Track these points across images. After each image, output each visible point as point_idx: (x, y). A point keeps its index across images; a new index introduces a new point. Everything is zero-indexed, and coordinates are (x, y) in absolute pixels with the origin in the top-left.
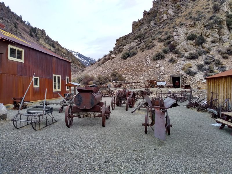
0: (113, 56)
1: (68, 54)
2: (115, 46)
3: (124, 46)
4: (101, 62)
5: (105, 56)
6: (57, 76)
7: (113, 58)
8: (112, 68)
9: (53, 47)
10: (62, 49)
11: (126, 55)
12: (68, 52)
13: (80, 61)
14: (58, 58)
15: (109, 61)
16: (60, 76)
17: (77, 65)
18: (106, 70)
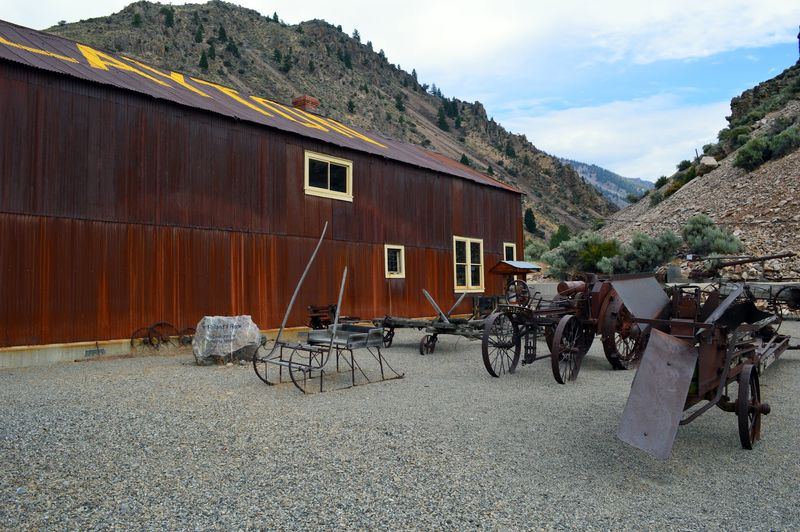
0: (710, 161)
1: (560, 174)
2: (726, 125)
3: (756, 119)
4: (664, 189)
5: (684, 166)
6: (468, 241)
7: (709, 169)
8: (698, 207)
9: (510, 153)
10: (537, 159)
11: (754, 153)
12: (560, 166)
13: (601, 195)
14: (472, 182)
15: (692, 181)
16: (481, 241)
17: (589, 209)
18: (675, 216)
